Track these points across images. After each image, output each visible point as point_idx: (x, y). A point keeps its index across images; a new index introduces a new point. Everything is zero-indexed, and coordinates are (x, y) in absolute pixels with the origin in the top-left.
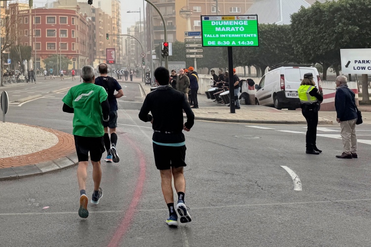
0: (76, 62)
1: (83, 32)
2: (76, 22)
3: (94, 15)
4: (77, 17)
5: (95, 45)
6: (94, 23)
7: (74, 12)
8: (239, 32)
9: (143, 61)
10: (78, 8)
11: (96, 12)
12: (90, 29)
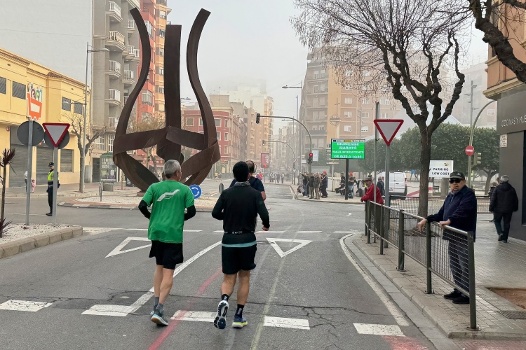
0: (228, 165)
1: (235, 134)
2: (230, 125)
3: (246, 116)
4: (231, 119)
5: (246, 148)
6: (246, 124)
7: (227, 114)
8: (354, 150)
9: (294, 165)
10: (232, 110)
11: (249, 112)
12: (242, 132)
